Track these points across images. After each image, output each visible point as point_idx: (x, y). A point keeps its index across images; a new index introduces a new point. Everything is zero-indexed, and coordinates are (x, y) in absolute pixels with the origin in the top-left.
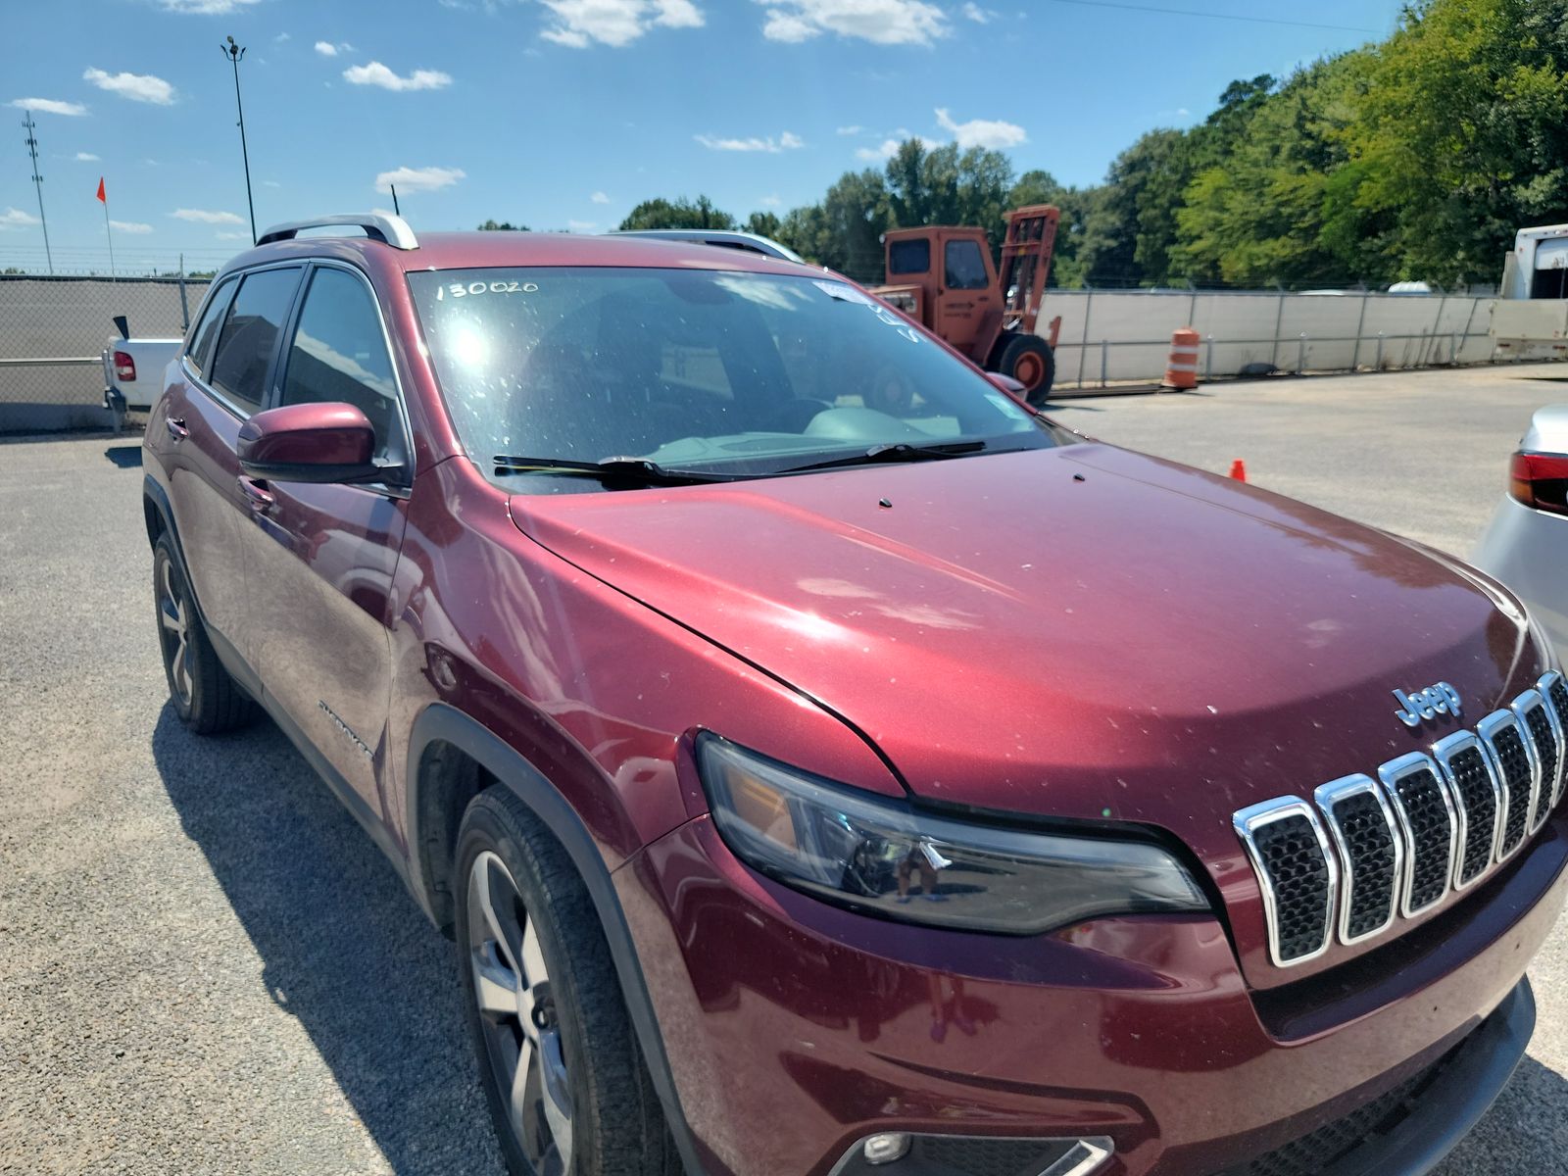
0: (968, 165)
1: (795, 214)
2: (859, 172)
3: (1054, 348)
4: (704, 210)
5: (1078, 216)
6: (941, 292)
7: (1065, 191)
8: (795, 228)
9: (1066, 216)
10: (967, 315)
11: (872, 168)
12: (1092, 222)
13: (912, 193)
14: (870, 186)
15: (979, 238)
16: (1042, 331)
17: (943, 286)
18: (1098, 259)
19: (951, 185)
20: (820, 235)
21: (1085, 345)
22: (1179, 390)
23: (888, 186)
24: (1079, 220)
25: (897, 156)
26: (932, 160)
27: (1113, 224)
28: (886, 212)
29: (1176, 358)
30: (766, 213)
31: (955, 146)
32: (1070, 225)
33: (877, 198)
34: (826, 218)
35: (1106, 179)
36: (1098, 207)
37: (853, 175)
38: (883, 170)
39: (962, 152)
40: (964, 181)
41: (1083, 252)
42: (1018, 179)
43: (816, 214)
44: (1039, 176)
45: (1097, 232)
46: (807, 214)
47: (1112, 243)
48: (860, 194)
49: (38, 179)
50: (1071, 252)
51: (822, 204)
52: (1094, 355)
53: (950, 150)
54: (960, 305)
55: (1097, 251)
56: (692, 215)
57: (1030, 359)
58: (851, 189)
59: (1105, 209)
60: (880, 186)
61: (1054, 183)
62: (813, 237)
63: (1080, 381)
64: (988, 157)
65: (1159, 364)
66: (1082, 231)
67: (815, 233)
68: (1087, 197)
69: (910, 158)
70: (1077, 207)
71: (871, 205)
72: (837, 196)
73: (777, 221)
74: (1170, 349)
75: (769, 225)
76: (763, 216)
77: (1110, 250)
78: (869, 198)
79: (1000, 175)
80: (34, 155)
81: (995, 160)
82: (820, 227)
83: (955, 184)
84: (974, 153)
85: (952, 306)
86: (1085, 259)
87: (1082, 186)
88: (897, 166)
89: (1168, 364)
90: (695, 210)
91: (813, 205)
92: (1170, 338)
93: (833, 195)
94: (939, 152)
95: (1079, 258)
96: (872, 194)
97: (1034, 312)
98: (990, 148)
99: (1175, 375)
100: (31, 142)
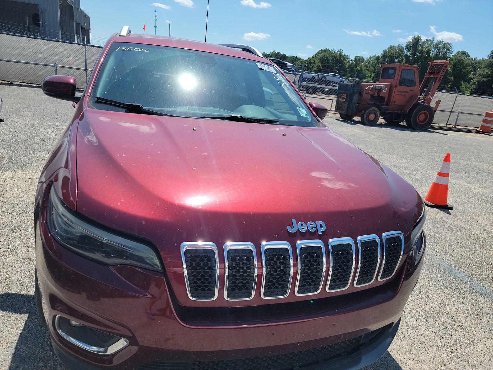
0: (437, 46)
1: (370, 58)
2: (396, 45)
3: (435, 111)
4: (340, 53)
5: (475, 69)
6: (396, 86)
7: (472, 59)
8: (369, 62)
9: (470, 68)
10: (405, 95)
11: (401, 44)
12: (479, 71)
13: (413, 54)
14: (399, 51)
15: (415, 69)
16: (432, 105)
17: (398, 85)
18: (478, 84)
19: (428, 53)
20: (377, 65)
21: (451, 112)
22: (483, 133)
23: (405, 51)
24: (475, 71)
25: (411, 41)
26: (424, 43)
27: (487, 73)
28: (403, 60)
29: (484, 121)
30: (361, 56)
31: (433, 39)
32: (470, 72)
33: (400, 55)
34: (381, 60)
35: (488, 56)
36: (483, 66)
37: (394, 46)
38: (404, 46)
39: (435, 42)
40: (433, 52)
41: (473, 81)
42: (455, 53)
43: (378, 58)
44: (464, 53)
45: (480, 75)
46: (374, 58)
47: (485, 79)
48: (394, 53)
49: (156, 27)
50: (469, 81)
51: (380, 55)
52: (454, 116)
53: (431, 41)
54: (403, 92)
55: (479, 82)
56: (336, 55)
57: (424, 113)
58: (392, 51)
59: (485, 67)
60: (402, 51)
61: (469, 56)
62: (375, 66)
63: (447, 124)
64: (445, 45)
65: (478, 122)
66: (475, 74)
67: (376, 64)
68: (480, 62)
69: (416, 42)
70: (475, 65)
71: (398, 57)
72: (386, 53)
73: (364, 59)
74: (483, 118)
75: (361, 60)
76: (359, 57)
77: (484, 82)
78: (397, 55)
79: (448, 51)
80: (156, 20)
81: (447, 46)
82: (378, 63)
83: (430, 53)
84: (440, 42)
85: (400, 91)
86: (473, 84)
87: (479, 58)
88: (410, 44)
89: (481, 123)
90: (337, 53)
91: (377, 55)
92: (484, 114)
93: (385, 52)
94: (427, 41)
95: (471, 83)
96: (399, 53)
97: (431, 97)
98: (446, 41)
99: (482, 127)
100: (156, 16)
